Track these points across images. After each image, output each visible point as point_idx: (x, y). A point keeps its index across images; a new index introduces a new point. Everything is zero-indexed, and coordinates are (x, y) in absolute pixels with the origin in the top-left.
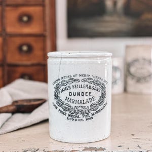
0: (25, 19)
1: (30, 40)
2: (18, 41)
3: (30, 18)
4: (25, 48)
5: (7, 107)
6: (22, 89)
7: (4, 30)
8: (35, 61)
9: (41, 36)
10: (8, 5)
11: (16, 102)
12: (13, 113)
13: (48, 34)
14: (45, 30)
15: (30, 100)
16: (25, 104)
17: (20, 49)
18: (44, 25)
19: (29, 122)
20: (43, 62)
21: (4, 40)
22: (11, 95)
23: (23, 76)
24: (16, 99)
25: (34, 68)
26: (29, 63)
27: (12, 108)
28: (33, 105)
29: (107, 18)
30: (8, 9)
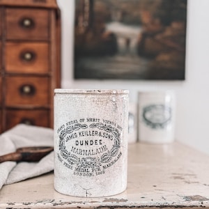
0: (28, 56)
1: (33, 81)
2: (19, 81)
3: (34, 56)
4: (27, 89)
5: (11, 154)
6: (24, 135)
7: (3, 68)
8: (37, 105)
9: (46, 77)
10: (8, 41)
11: (21, 149)
12: (18, 161)
13: (53, 74)
14: (50, 70)
15: (35, 148)
16: (32, 151)
17: (21, 90)
18: (50, 64)
19: (39, 171)
20: (46, 106)
21: (4, 79)
22: (14, 142)
23: (23, 121)
24: (19, 146)
25: (37, 113)
26: (31, 106)
27: (17, 156)
28: (40, 153)
29: (119, 58)
30: (8, 44)
